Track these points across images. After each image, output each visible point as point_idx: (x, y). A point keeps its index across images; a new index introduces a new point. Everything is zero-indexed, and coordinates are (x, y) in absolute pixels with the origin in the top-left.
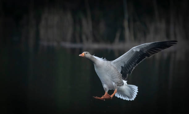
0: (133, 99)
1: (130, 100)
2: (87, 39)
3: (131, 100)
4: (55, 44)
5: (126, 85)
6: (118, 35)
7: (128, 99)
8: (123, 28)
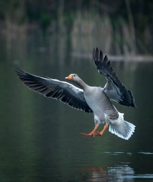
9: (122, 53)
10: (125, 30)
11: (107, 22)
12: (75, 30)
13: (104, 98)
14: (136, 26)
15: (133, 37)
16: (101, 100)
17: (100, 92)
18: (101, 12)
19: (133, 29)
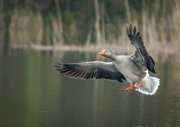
0: (153, 93)
1: (149, 94)
2: (58, 41)
3: (151, 94)
4: (25, 46)
5: (148, 77)
6: (89, 36)
7: (147, 93)
8: (94, 30)
9: (52, 43)
10: (55, 24)
11: (39, 18)
12: (13, 24)
13: (132, 63)
14: (63, 21)
15: (61, 30)
16: (129, 66)
17: (128, 60)
18: (34, 10)
19: (61, 24)
